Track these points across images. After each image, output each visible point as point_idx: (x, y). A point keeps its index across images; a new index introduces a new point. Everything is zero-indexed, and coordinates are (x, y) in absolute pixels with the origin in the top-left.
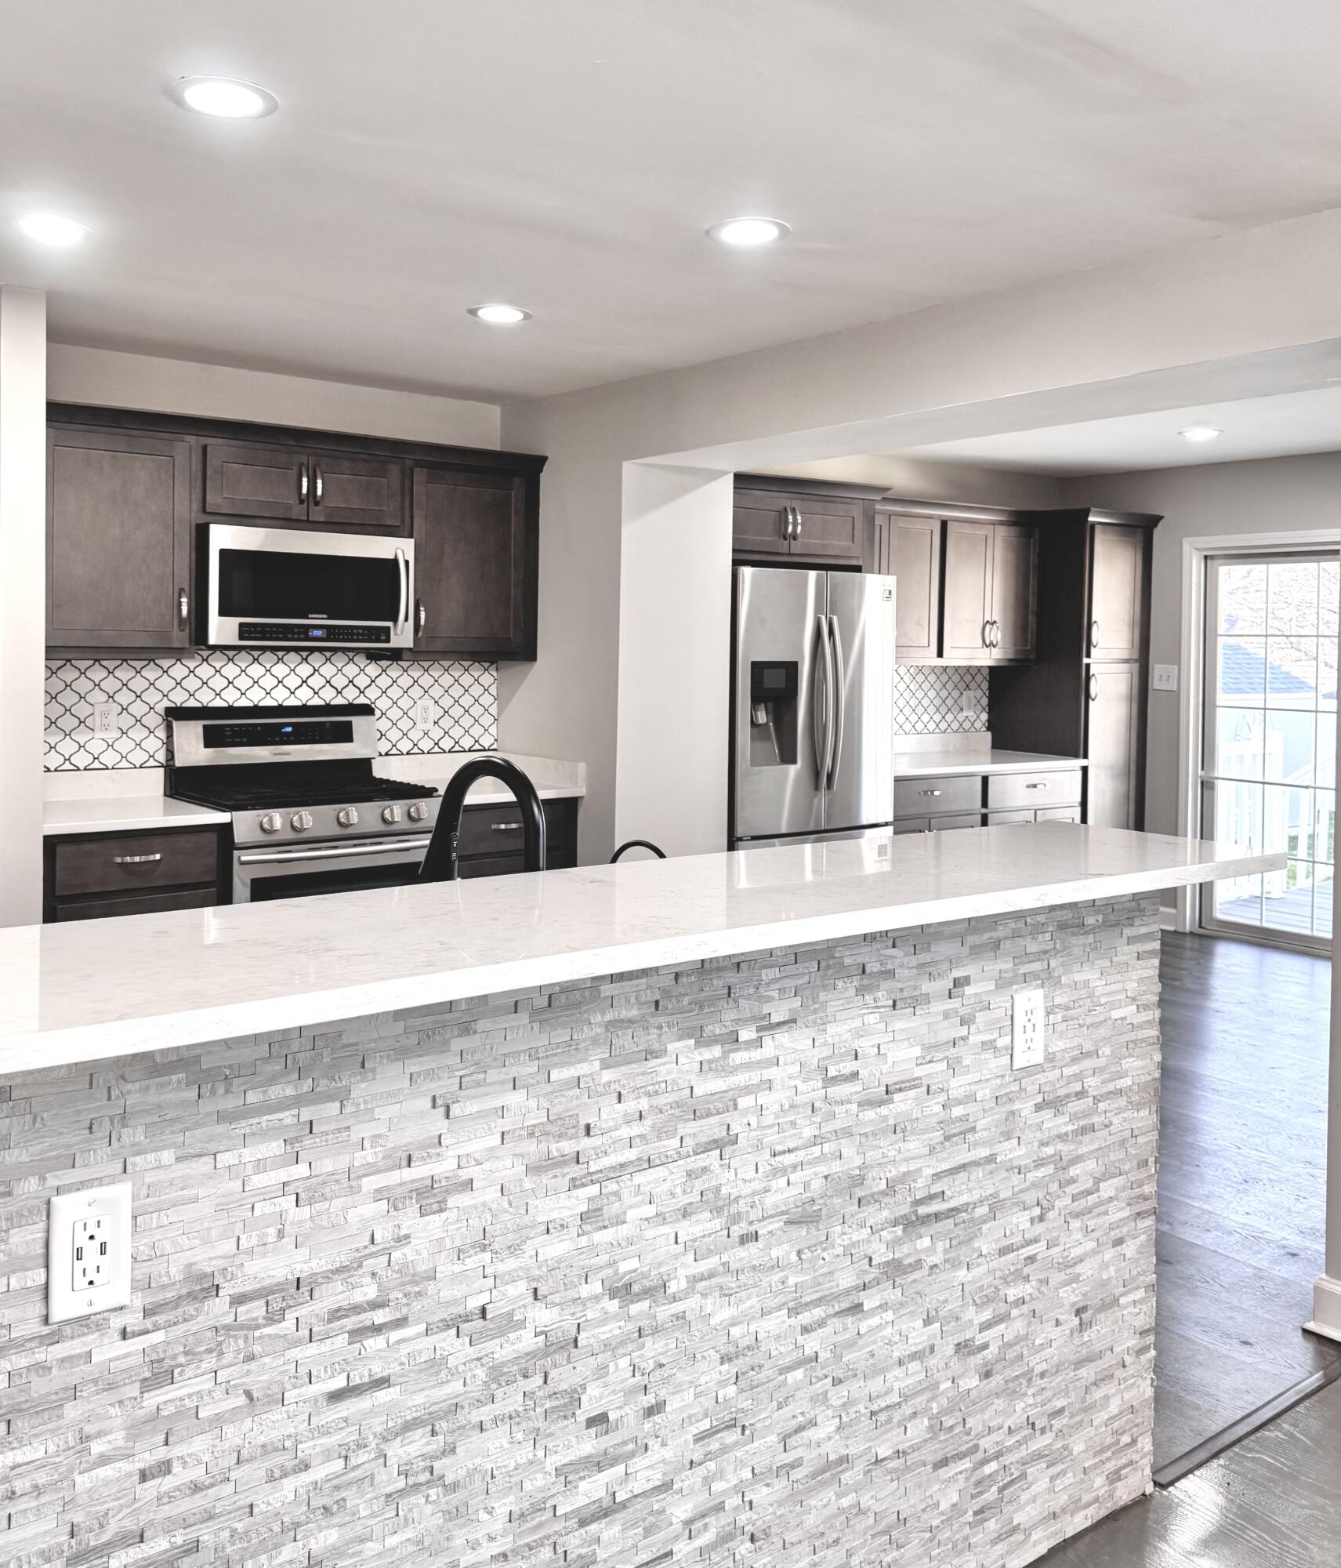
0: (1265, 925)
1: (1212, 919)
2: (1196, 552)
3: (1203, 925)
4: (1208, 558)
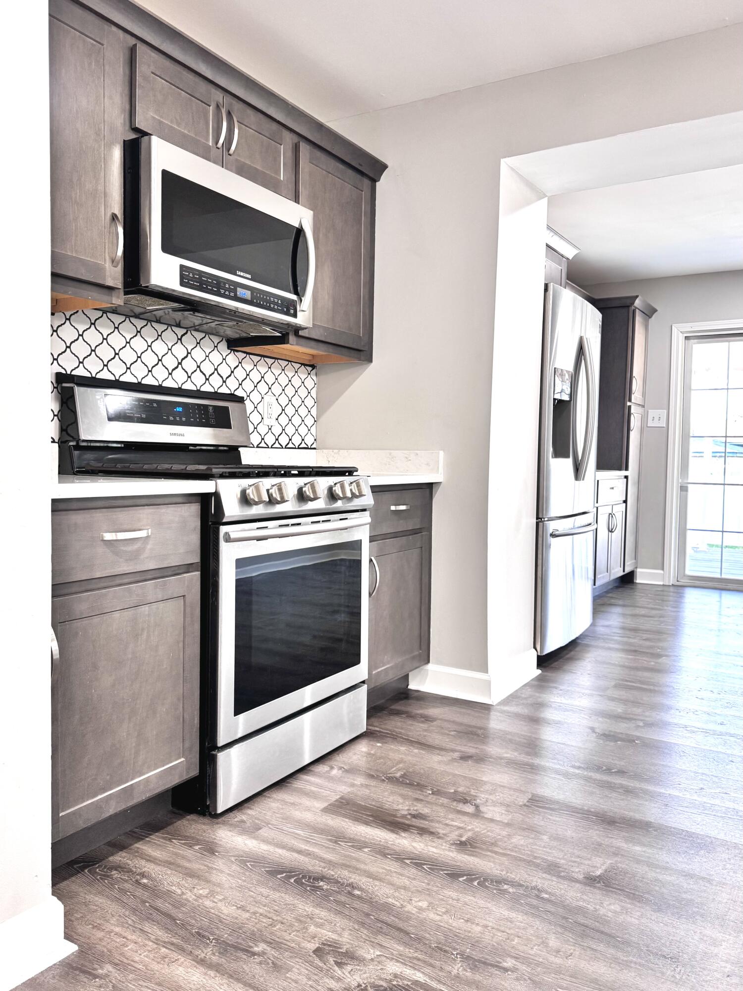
1: (685, 575)
2: (681, 334)
3: (679, 580)
4: (687, 338)
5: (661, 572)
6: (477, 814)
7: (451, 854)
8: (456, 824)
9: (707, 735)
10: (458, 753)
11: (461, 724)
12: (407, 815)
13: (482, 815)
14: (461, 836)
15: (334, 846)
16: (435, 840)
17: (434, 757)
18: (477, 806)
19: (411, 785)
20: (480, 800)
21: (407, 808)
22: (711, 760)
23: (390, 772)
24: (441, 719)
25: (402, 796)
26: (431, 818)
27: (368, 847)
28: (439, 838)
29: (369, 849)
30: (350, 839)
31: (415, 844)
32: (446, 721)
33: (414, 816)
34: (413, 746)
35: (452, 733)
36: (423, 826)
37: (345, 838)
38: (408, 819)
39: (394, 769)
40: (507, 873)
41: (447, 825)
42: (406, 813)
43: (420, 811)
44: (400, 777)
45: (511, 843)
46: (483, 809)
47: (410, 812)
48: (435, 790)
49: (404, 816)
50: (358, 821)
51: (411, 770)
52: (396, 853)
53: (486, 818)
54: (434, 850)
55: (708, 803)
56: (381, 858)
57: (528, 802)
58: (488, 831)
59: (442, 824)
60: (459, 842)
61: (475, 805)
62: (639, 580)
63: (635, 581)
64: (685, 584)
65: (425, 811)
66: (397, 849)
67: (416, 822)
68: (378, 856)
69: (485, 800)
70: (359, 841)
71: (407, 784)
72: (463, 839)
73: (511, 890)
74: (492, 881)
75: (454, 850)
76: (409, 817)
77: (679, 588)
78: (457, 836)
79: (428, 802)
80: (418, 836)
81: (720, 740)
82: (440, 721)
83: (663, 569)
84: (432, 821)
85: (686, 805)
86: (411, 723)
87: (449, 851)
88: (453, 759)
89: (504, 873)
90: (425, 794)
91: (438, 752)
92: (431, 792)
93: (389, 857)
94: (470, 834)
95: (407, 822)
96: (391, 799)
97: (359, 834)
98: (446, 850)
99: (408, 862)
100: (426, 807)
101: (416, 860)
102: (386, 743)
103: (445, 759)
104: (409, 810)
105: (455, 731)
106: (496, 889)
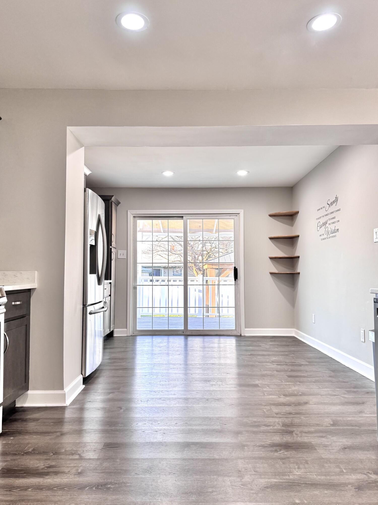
0: (153, 329)
1: (136, 330)
2: (131, 215)
3: (134, 333)
4: (134, 217)
5: (126, 329)
6: (81, 458)
7: (76, 479)
8: (73, 465)
9: (170, 400)
10: (59, 433)
11: (54, 419)
12: (44, 468)
13: (83, 458)
14: (77, 470)
15: (10, 493)
16: (65, 475)
17: (46, 437)
18: (79, 454)
19: (39, 453)
20: (80, 451)
21: (43, 465)
22: (176, 411)
23: (24, 450)
24: (41, 419)
25: (37, 459)
26: (58, 466)
27: (30, 488)
28: (66, 474)
29: (31, 489)
30: (18, 487)
31: (55, 480)
32: (44, 419)
33: (48, 467)
34: (32, 435)
35: (52, 424)
36: (55, 471)
37: (15, 487)
38: (46, 470)
39: (27, 448)
40: (107, 480)
41: (68, 467)
42: (43, 467)
43: (51, 464)
44: (32, 451)
45: (104, 467)
46: (83, 455)
47: (45, 466)
48: (54, 452)
49: (43, 469)
50: (18, 477)
51: (36, 446)
52: (47, 486)
53: (86, 459)
54: (67, 480)
55: (180, 429)
56: (40, 491)
57: (103, 447)
58: (90, 464)
59: (65, 467)
60: (78, 473)
61: (78, 454)
62: (115, 335)
63: (114, 336)
64: (136, 335)
65: (53, 463)
66: (46, 484)
67: (51, 470)
68: (37, 491)
69: (82, 451)
70: (23, 487)
71: (37, 453)
72: (79, 471)
73: (112, 487)
74: (102, 486)
75: (77, 477)
76: (46, 468)
77: (134, 337)
78: (75, 470)
79: (53, 459)
80: (55, 476)
81: (176, 401)
82: (42, 420)
83: (127, 328)
84: (59, 467)
85: (172, 432)
86: (25, 424)
87: (74, 478)
88: (57, 436)
89: (106, 480)
90: (49, 455)
91: (48, 434)
92: (52, 454)
93: (44, 489)
94: (81, 468)
95: (46, 471)
96: (32, 462)
97: (22, 483)
98: (73, 478)
99: (55, 489)
100: (53, 461)
101: (59, 487)
102: (16, 436)
103: (52, 437)
104: (44, 465)
105: (52, 423)
106: (105, 488)
